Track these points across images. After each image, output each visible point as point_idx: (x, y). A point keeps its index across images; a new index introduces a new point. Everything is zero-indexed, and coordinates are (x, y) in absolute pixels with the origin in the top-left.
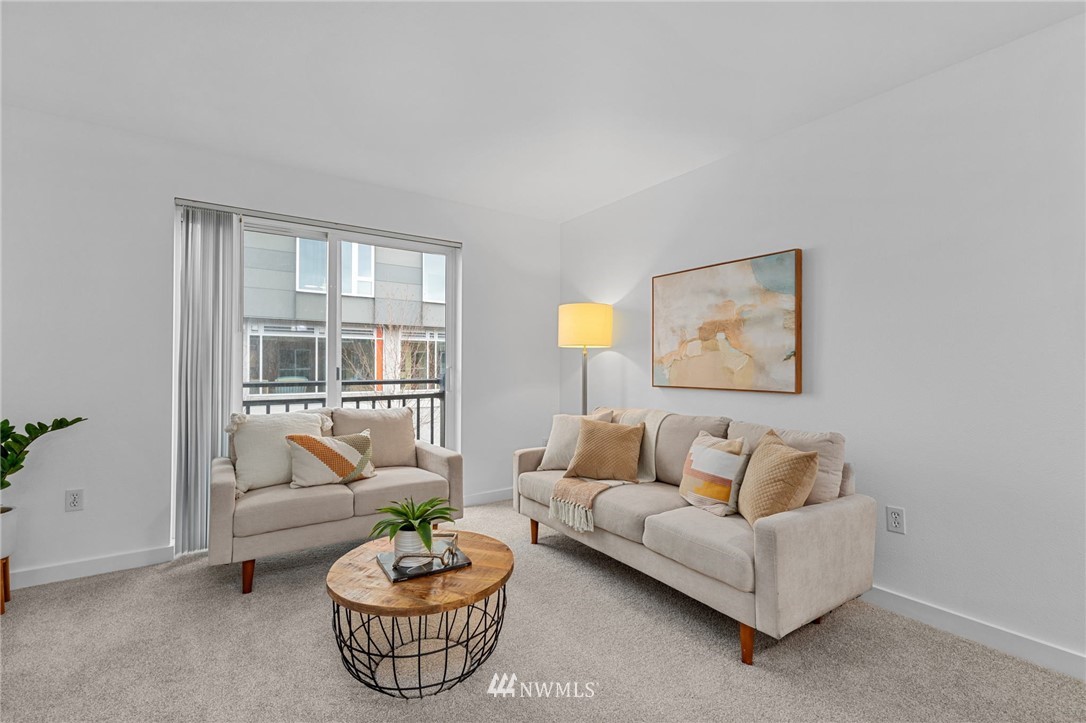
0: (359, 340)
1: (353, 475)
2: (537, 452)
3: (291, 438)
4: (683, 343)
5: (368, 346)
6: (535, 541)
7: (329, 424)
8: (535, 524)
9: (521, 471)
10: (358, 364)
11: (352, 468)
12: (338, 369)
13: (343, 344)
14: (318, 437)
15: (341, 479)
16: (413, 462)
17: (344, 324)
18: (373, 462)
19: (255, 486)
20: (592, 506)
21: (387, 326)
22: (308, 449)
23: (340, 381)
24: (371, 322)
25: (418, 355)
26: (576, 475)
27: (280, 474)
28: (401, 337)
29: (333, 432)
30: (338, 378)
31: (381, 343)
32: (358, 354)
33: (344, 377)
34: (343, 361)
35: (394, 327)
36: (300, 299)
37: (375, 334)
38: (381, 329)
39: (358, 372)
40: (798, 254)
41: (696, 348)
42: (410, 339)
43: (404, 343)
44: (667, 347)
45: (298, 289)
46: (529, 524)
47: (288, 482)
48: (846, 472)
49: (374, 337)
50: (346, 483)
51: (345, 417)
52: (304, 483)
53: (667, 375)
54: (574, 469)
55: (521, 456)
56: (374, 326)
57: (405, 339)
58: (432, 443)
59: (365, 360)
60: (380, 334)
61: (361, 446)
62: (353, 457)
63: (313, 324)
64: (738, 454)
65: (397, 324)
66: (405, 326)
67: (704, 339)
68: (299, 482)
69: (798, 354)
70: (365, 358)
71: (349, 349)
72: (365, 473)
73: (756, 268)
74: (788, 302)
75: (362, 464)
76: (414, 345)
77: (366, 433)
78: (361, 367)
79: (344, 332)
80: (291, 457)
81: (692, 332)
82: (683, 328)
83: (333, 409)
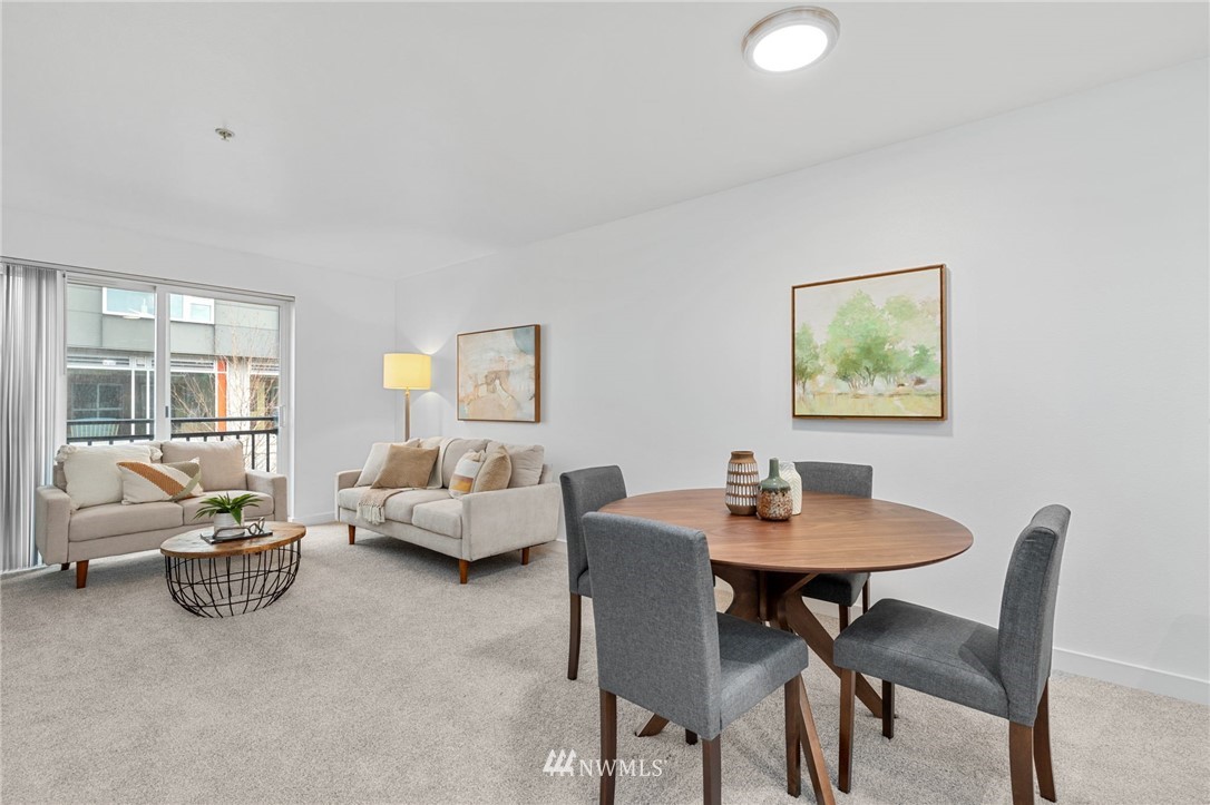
0: (191, 375)
1: (182, 494)
2: (355, 473)
3: (123, 464)
4: (476, 386)
5: (205, 382)
6: (352, 541)
7: (159, 454)
8: (352, 529)
9: (340, 488)
10: (193, 403)
11: (182, 488)
12: (167, 408)
13: (172, 379)
14: (149, 464)
15: (171, 497)
16: (244, 486)
17: (173, 355)
18: (202, 484)
19: (87, 503)
20: (384, 505)
21: (230, 359)
22: (139, 472)
23: (170, 418)
24: (209, 353)
25: (270, 392)
26: (380, 486)
27: (112, 494)
28: (250, 371)
29: (162, 460)
30: (167, 416)
31: (223, 378)
32: (192, 391)
33: (173, 416)
34: (173, 400)
35: (240, 359)
36: (108, 323)
37: (216, 365)
38: (224, 361)
39: (191, 412)
40: (538, 329)
41: (483, 390)
42: (261, 373)
43: (253, 378)
44: (467, 389)
45: (105, 311)
46: (347, 528)
47: (119, 501)
48: (544, 468)
49: (215, 370)
50: (177, 501)
51: (174, 448)
52: (135, 501)
53: (467, 411)
54: (378, 482)
55: (340, 477)
56: (213, 357)
57: (255, 373)
58: (268, 470)
59: (201, 398)
60: (222, 366)
61: (191, 471)
62: (183, 480)
63: (124, 355)
64: (478, 461)
65: (244, 355)
66: (254, 359)
67: (488, 384)
68: (130, 499)
69: (537, 396)
70: (201, 395)
71: (179, 386)
72: (193, 493)
73: (515, 336)
74: (531, 360)
75: (192, 485)
76: (268, 380)
77: (195, 461)
78: (196, 405)
79: (175, 364)
80: (122, 481)
81: (481, 380)
82: (476, 375)
83: (162, 442)
